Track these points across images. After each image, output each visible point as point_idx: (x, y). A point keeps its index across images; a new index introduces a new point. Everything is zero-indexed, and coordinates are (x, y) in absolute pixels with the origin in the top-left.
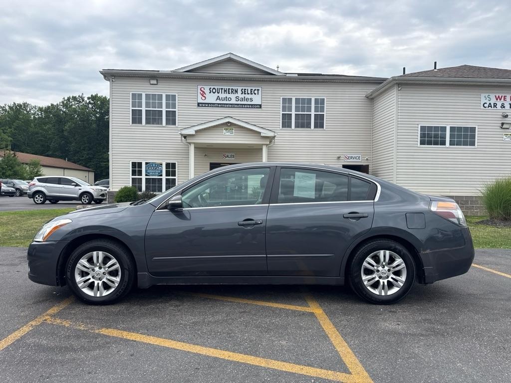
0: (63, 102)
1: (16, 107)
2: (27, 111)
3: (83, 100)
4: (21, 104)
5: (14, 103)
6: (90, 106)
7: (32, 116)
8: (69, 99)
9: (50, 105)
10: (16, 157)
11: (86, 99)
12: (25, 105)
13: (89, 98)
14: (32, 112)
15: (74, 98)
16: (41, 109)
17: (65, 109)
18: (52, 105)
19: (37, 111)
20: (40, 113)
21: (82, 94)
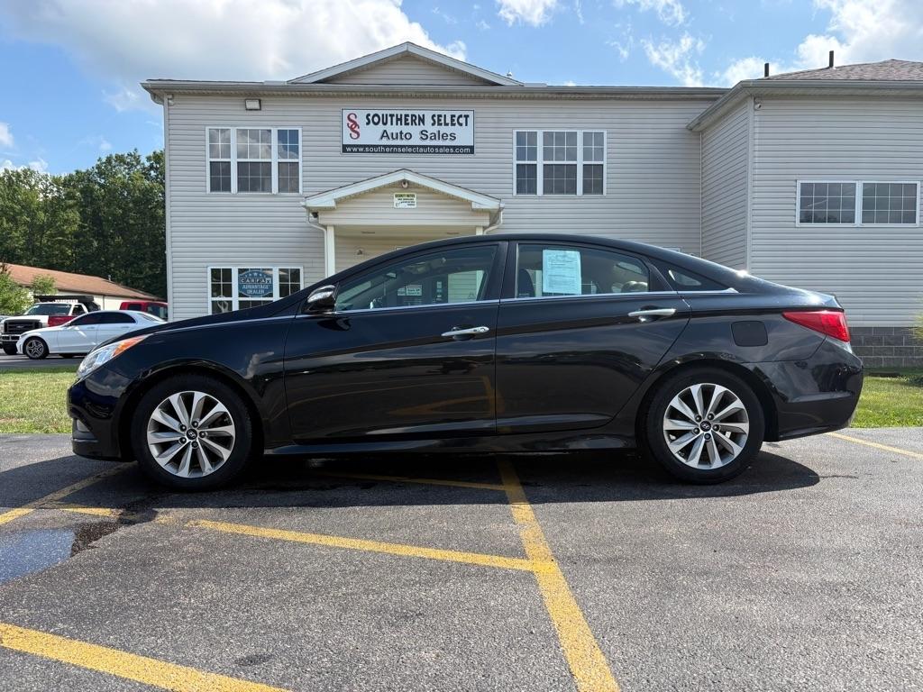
0: (98, 167)
1: (10, 178)
2: (30, 186)
3: (138, 163)
4: (19, 171)
5: (6, 171)
6: (153, 173)
7: (41, 195)
8: (109, 160)
9: (74, 173)
10: (7, 272)
11: (143, 160)
12: (28, 173)
13: (149, 159)
14: (40, 186)
15: (120, 159)
16: (56, 181)
17: (103, 181)
18: (77, 172)
19: (51, 184)
20: (55, 189)
21: (136, 150)
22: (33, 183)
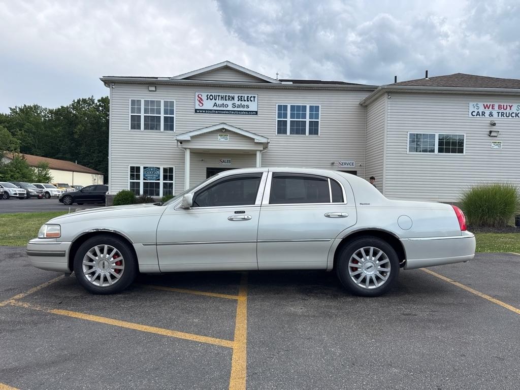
0: (73, 105)
1: (27, 109)
2: (37, 113)
3: (93, 103)
4: (32, 106)
5: (25, 105)
6: (101, 108)
7: (43, 119)
8: (79, 101)
9: (60, 107)
10: (25, 159)
11: (96, 101)
12: (36, 107)
13: (99, 101)
14: (42, 114)
15: (84, 101)
16: (51, 112)
17: (75, 112)
18: (62, 107)
19: (48, 113)
20: (50, 116)
21: (92, 96)
22: (39, 112)
